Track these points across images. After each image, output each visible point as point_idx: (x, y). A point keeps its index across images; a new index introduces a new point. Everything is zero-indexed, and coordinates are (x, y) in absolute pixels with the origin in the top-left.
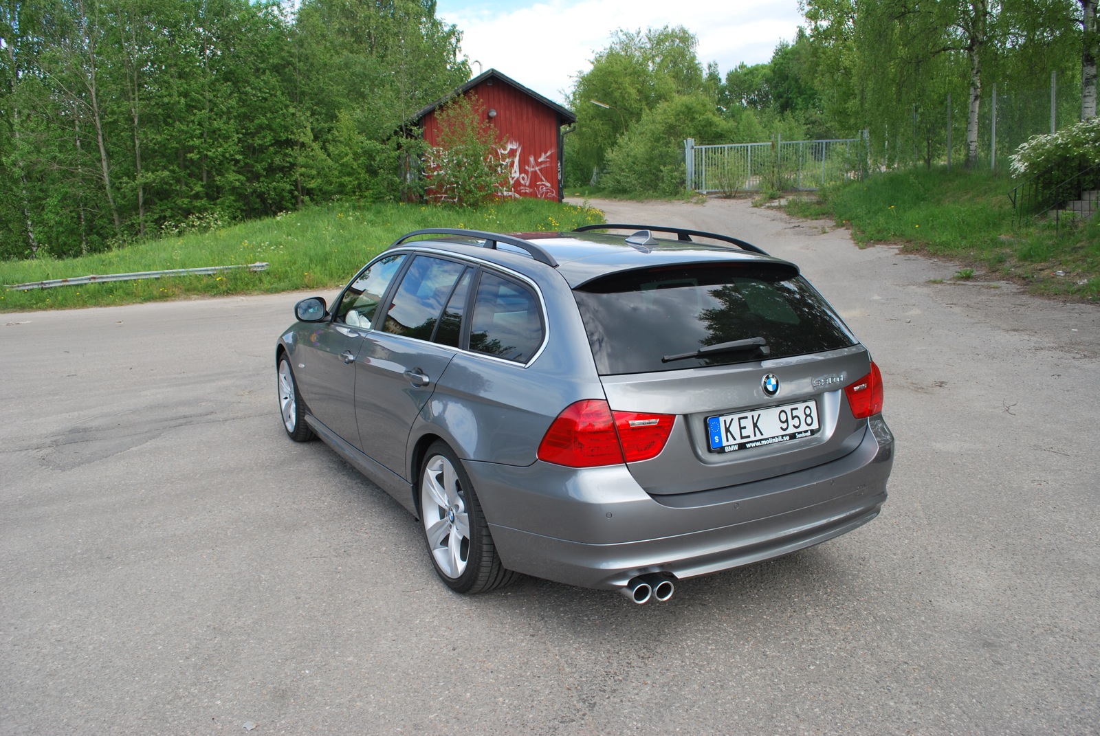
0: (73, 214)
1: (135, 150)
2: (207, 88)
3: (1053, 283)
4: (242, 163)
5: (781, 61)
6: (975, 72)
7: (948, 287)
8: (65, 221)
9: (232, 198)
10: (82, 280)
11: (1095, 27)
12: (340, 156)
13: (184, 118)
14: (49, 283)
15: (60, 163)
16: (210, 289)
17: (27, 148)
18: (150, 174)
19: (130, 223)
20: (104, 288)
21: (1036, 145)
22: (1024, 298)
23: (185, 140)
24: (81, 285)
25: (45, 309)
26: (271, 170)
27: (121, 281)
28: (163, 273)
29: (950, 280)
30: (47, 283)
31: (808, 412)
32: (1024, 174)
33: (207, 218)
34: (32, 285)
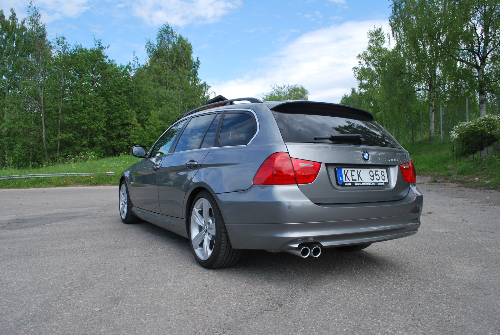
0: (27, 152)
1: (58, 124)
2: (93, 99)
3: (474, 183)
4: (106, 132)
5: (345, 102)
6: (432, 100)
7: (427, 185)
8: (23, 155)
9: (100, 147)
10: (28, 176)
11: (483, 79)
12: (150, 130)
13: (81, 111)
14: (13, 177)
15: (24, 129)
16: (87, 182)
17: (9, 121)
18: (64, 134)
19: (52, 157)
20: (38, 180)
21: (462, 126)
22: (462, 188)
23: (81, 120)
24: (28, 178)
25: (9, 188)
26: (119, 136)
27: (47, 177)
28: (66, 175)
29: (427, 183)
30: (12, 177)
31: (383, 173)
32: (457, 139)
33: (87, 154)
34: (5, 177)
